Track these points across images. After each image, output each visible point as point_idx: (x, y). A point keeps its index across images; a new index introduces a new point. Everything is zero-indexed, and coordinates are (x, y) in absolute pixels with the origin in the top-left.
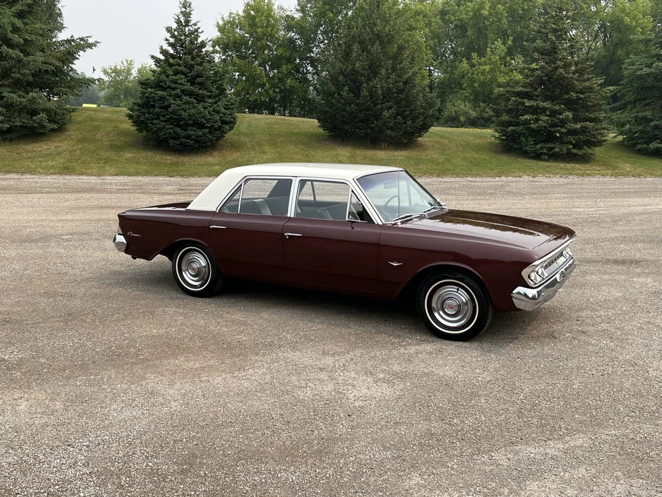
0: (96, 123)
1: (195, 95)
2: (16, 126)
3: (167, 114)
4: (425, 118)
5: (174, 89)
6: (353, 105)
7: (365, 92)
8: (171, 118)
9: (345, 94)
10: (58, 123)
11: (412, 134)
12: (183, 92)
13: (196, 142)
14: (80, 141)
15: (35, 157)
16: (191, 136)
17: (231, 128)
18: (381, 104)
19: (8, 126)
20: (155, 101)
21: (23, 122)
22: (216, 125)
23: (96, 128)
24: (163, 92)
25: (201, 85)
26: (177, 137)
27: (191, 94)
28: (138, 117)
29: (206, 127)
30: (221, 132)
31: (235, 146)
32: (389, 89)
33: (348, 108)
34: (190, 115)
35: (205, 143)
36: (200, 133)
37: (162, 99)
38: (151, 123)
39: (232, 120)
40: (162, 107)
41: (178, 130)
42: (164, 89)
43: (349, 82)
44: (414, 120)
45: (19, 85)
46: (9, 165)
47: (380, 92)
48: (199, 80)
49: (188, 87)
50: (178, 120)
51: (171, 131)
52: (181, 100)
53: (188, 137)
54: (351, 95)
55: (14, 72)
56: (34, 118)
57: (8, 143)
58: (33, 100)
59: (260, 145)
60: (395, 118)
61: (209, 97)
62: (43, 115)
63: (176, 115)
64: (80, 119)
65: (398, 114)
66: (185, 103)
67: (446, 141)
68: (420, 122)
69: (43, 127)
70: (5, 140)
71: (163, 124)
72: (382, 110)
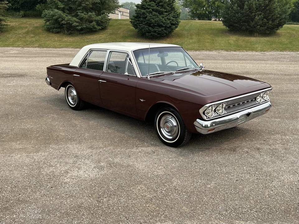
0: (121, 26)
1: (158, 11)
2: (84, 28)
3: (146, 21)
4: (281, 20)
5: (149, 9)
6: (239, 14)
7: (246, 7)
8: (148, 23)
9: (235, 8)
10: (103, 26)
11: (273, 28)
12: (153, 10)
13: (158, 34)
14: (110, 34)
15: (90, 41)
16: (156, 31)
17: (176, 27)
18: (255, 13)
19: (80, 28)
20: (141, 15)
21: (86, 26)
22: (168, 26)
23: (120, 28)
24: (144, 11)
25: (162, 6)
26: (149, 32)
27: (156, 11)
28: (134, 22)
29: (163, 27)
30: (171, 29)
31: (179, 36)
32: (260, 5)
33: (237, 15)
34: (156, 21)
35: (163, 35)
36: (160, 30)
37: (144, 14)
38: (139, 26)
39: (177, 23)
40: (143, 18)
41: (150, 28)
42: (145, 9)
43: (238, 2)
44: (273, 21)
45: (86, 9)
46: (78, 45)
47: (254, 6)
48: (160, 4)
49: (155, 7)
50: (150, 24)
51: (147, 29)
52: (152, 14)
53: (155, 32)
54: (239, 8)
55: (83, 4)
56: (91, 24)
57: (81, 35)
58: (90, 16)
59: (191, 35)
60: (263, 20)
61: (166, 12)
62: (94, 23)
63: (149, 21)
64: (115, 24)
65: (264, 18)
66: (154, 16)
67: (294, 32)
68: (277, 22)
69: (95, 28)
70: (80, 34)
71: (144, 25)
72: (255, 16)
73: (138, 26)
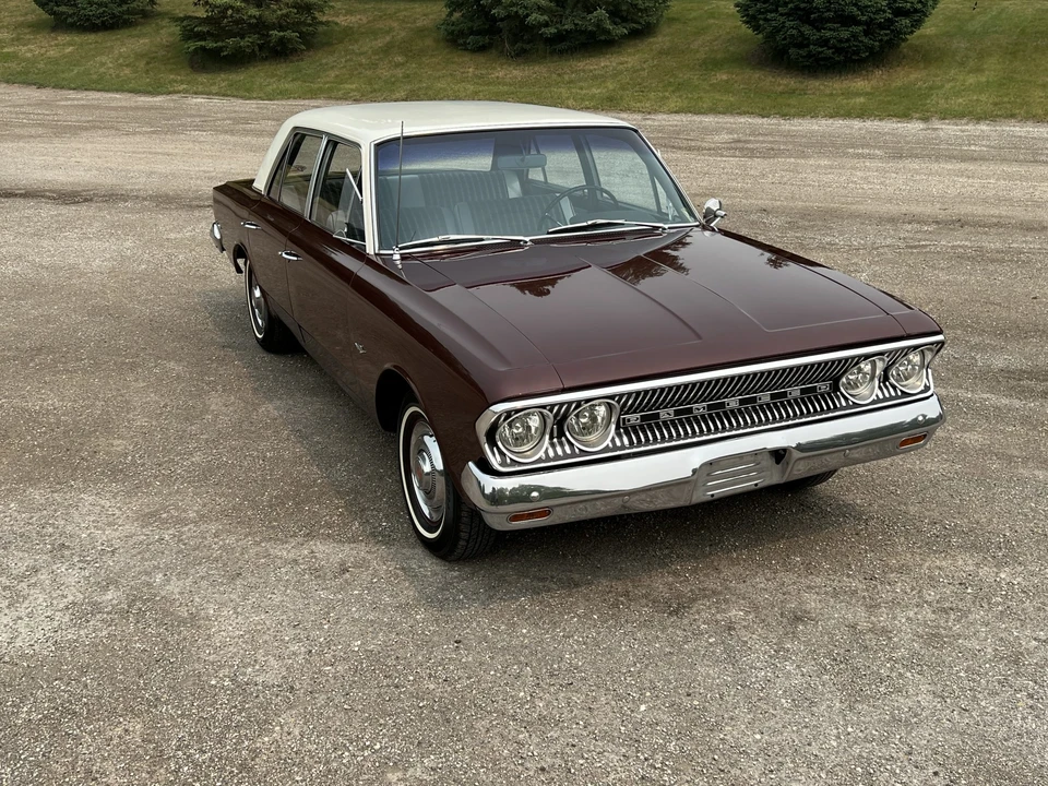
2: (566, 30)
8: (797, 8)
13: (838, 51)
15: (579, 80)
16: (828, 40)
17: (917, 24)
19: (556, 31)
21: (576, 25)
22: (880, 18)
26: (802, 43)
28: (749, 7)
29: (858, 23)
30: (892, 31)
31: (928, 57)
35: (855, 53)
36: (845, 34)
38: (766, 20)
39: (919, 6)
41: (806, 29)
50: (808, 12)
51: (794, 32)
53: (825, 42)
56: (590, 16)
57: (555, 58)
59: (981, 55)
62: (602, 13)
69: (604, 31)
70: (553, 53)
71: (782, 19)
73: (761, 22)
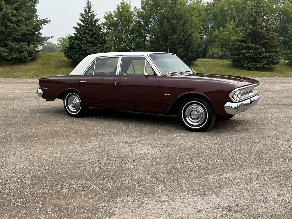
1: (93, 43)
2: (14, 58)
3: (80, 52)
4: (197, 52)
5: (83, 40)
6: (164, 47)
7: (169, 41)
8: (82, 53)
9: (160, 42)
10: (33, 57)
11: (192, 60)
12: (87, 41)
14: (42, 64)
15: (22, 71)
18: (177, 46)
19: (11, 58)
20: (75, 46)
21: (17, 56)
23: (50, 59)
24: (78, 42)
25: (96, 38)
27: (91, 42)
28: (68, 53)
32: (181, 39)
33: (162, 48)
34: (91, 52)
37: (78, 45)
40: (78, 49)
42: (79, 40)
43: (162, 37)
44: (192, 53)
45: (15, 40)
46: (10, 75)
47: (176, 41)
48: (94, 36)
49: (90, 39)
50: (86, 54)
52: (87, 45)
54: (163, 42)
55: (13, 34)
56: (22, 54)
57: (10, 66)
58: (21, 47)
60: (184, 52)
61: (99, 44)
62: (26, 53)
63: (84, 52)
65: (185, 50)
66: (88, 46)
67: (208, 63)
68: (195, 54)
69: (26, 58)
70: (9, 64)
71: (79, 56)
72: (177, 49)
73: (73, 57)
